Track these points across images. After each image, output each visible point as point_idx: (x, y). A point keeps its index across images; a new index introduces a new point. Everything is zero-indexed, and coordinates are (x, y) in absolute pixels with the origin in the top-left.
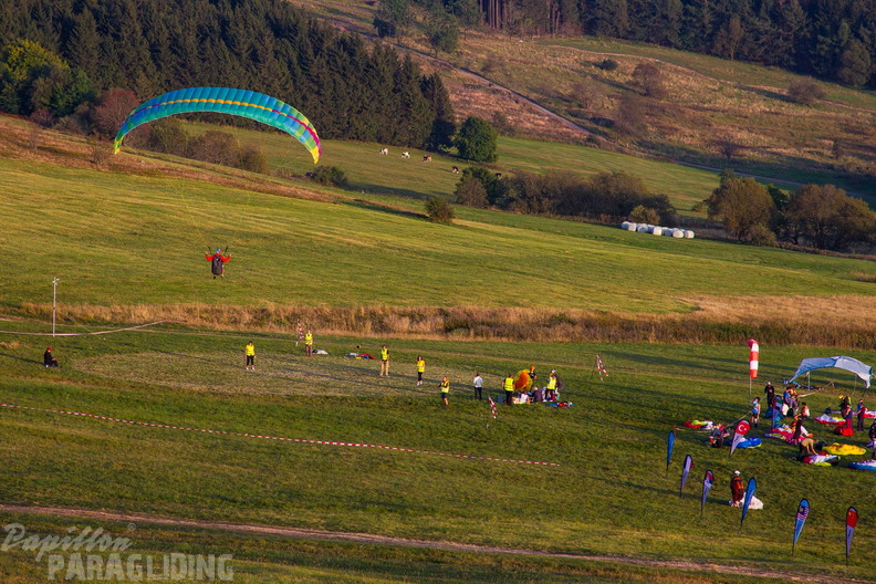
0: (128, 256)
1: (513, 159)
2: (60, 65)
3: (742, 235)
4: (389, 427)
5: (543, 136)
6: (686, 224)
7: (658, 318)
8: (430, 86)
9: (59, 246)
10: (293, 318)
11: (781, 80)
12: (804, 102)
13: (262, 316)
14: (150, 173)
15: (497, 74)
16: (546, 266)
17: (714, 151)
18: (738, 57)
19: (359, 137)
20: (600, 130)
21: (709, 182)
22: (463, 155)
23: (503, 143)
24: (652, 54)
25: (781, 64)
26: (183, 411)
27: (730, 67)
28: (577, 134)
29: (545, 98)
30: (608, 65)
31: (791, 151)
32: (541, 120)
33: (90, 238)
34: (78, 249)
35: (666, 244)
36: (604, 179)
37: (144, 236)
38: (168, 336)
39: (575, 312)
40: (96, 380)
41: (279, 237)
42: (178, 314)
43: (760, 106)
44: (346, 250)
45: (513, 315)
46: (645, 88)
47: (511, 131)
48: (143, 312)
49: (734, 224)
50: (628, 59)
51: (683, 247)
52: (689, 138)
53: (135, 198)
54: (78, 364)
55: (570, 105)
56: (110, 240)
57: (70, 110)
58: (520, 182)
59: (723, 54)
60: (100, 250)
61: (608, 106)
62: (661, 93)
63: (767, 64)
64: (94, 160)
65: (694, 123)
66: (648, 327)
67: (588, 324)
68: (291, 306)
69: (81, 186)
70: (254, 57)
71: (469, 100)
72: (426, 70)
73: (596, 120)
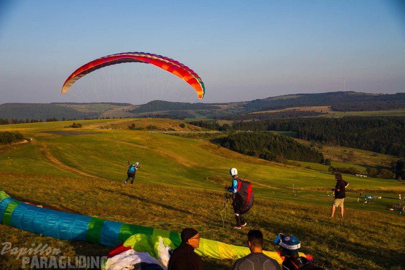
0: (296, 180)
1: (335, 165)
2: (270, 152)
3: (374, 176)
4: (349, 206)
5: (337, 161)
6: (365, 175)
7: (373, 190)
8: (321, 154)
9: (286, 179)
10: (323, 189)
11: (371, 153)
12: (375, 156)
13: (318, 189)
14: (292, 168)
15: (329, 152)
16: (355, 182)
17: (362, 164)
18: (365, 149)
19: (310, 162)
20: (345, 160)
21: (365, 169)
22: (326, 164)
23: (332, 162)
24: (352, 149)
25: (371, 150)
26: (319, 203)
27: (363, 151)
28: (342, 161)
29: (336, 155)
30: (345, 151)
31: (374, 164)
32: (336, 159)
33: (290, 178)
34: (289, 179)
35: (363, 178)
36: (351, 168)
37: (297, 177)
38: (308, 192)
39: (363, 189)
40: (302, 198)
41: (315, 178)
42: (308, 189)
43: (369, 157)
44: (326, 179)
45: (354, 189)
46: (351, 154)
47: (332, 161)
48: (302, 189)
49: (372, 175)
50: (348, 150)
51: (365, 178)
52: (359, 162)
53: (293, 172)
54: (299, 196)
55: (340, 157)
56: (293, 178)
57: (272, 158)
58: (338, 169)
59: (362, 149)
60: (292, 180)
61: (346, 157)
62: (354, 155)
63: (369, 151)
64: (285, 166)
65: (359, 159)
66: (374, 191)
67: (366, 191)
68: (322, 188)
69: (285, 170)
70: (295, 150)
71: (326, 156)
72: (320, 152)
73: (344, 159)
